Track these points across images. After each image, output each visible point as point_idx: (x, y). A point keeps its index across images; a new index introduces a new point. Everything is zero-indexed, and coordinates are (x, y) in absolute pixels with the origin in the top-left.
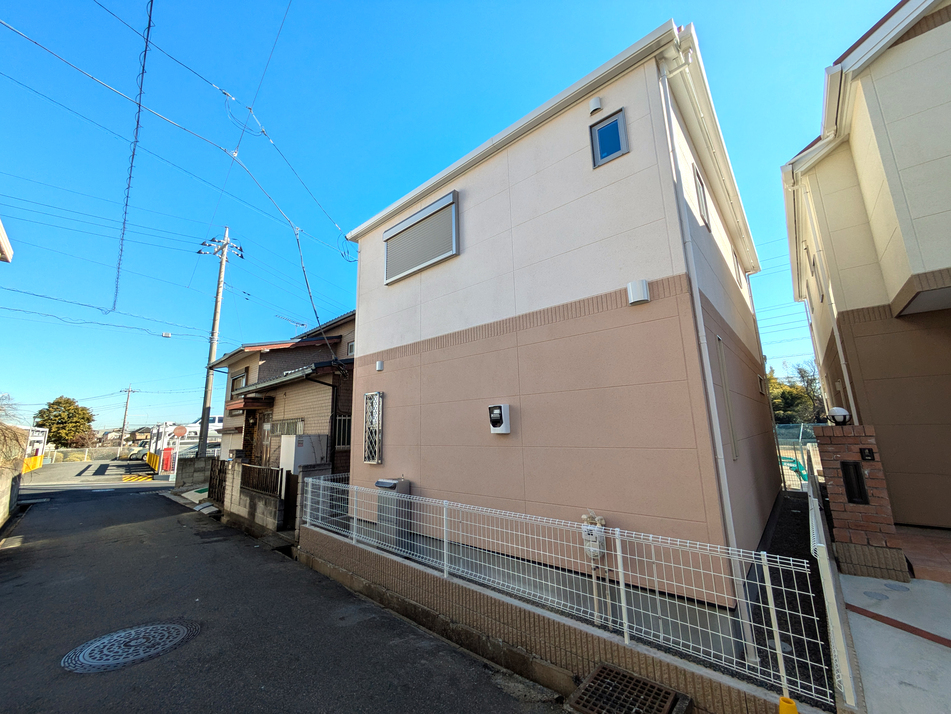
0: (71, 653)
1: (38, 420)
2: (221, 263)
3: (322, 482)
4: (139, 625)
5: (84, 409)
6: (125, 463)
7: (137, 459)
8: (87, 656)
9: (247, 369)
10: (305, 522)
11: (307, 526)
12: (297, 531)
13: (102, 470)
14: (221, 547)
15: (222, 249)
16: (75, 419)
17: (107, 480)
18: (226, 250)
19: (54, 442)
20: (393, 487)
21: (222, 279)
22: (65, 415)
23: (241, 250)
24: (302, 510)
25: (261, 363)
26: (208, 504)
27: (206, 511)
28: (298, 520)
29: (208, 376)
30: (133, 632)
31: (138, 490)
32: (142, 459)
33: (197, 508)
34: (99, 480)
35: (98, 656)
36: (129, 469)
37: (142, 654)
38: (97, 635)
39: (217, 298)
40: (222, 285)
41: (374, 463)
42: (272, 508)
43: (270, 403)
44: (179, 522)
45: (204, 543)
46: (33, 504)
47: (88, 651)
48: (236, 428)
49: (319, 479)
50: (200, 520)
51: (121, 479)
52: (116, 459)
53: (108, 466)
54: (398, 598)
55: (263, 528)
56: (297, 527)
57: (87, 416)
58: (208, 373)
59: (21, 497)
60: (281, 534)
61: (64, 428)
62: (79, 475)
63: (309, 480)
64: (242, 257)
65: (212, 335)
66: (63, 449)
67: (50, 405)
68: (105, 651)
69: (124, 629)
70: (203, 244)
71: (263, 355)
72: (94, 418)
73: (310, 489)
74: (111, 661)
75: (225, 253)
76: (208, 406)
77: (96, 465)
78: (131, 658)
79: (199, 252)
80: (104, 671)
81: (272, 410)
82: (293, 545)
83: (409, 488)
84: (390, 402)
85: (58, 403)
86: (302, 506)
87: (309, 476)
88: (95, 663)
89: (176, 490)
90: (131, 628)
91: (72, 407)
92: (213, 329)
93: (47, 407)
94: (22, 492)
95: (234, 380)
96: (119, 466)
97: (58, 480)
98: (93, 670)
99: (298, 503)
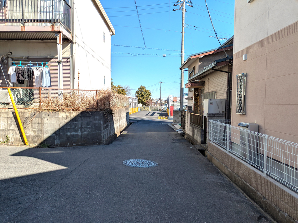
0: (126, 161)
1: (137, 95)
2: (183, 13)
3: (218, 122)
4: (143, 159)
5: (148, 91)
6: (160, 112)
7: (164, 111)
8: (129, 163)
9: (194, 68)
10: (210, 141)
11: (211, 142)
12: (207, 144)
13: (153, 114)
14: (178, 145)
15: (182, 5)
16: (146, 95)
17: (154, 118)
18: (184, 5)
19: (142, 103)
20: (247, 127)
21: (184, 22)
22: (143, 93)
23: (191, 3)
24: (209, 135)
25: (199, 64)
26: (181, 129)
27: (179, 132)
28: (207, 139)
29: (181, 73)
30: (141, 160)
31: (161, 122)
32: (166, 111)
33: (177, 131)
34: (151, 117)
35: (131, 163)
36: (161, 115)
37: (140, 166)
38: (133, 158)
39: (182, 33)
40: (184, 25)
41: (241, 114)
42: (199, 133)
43: (203, 84)
44: (169, 134)
45: (173, 142)
46: (133, 123)
47: (129, 161)
48: (191, 97)
49: (217, 121)
50: (176, 135)
51: (158, 118)
52: (158, 111)
53: (155, 113)
54: (241, 181)
55: (197, 141)
56: (207, 142)
57: (149, 93)
58: (181, 71)
59: (130, 120)
60: (202, 145)
61: (143, 98)
62: (146, 115)
63: (211, 121)
64: (192, 6)
65: (182, 53)
66: (144, 106)
67: (139, 89)
68: (133, 163)
69: (139, 159)
70: (174, 5)
71: (200, 60)
72: (151, 94)
73: (212, 125)
74: (133, 165)
75: (184, 7)
76: (182, 87)
77: (152, 112)
78: (138, 166)
79: (174, 10)
80: (130, 167)
81: (204, 88)
82: (206, 150)
83: (259, 129)
84: (250, 79)
85: (140, 88)
86: (209, 133)
87: (211, 119)
88: (130, 164)
89: (173, 123)
90: (141, 159)
91: (144, 90)
92: (182, 50)
93: (138, 90)
94: (130, 119)
95: (190, 74)
96: (158, 113)
97: (141, 116)
98: (128, 166)
99: (207, 132)
